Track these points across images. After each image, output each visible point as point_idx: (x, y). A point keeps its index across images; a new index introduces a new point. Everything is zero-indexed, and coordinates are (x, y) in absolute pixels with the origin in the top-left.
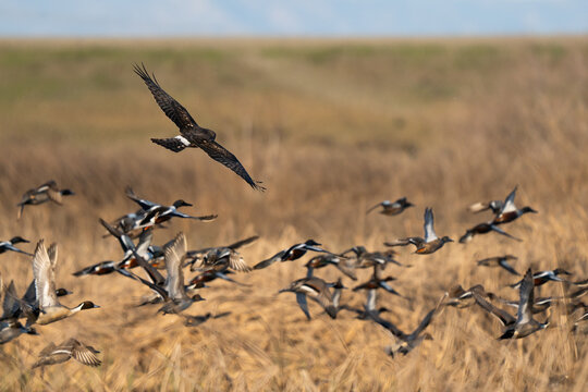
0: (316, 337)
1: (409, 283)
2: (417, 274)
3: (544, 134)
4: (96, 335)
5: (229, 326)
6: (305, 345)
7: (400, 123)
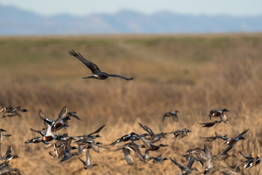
0: (150, 167)
1: (191, 142)
2: (195, 139)
3: (250, 76)
4: (53, 167)
5: (112, 162)
6: (146, 170)
7: (186, 72)
